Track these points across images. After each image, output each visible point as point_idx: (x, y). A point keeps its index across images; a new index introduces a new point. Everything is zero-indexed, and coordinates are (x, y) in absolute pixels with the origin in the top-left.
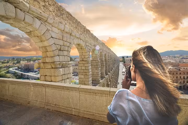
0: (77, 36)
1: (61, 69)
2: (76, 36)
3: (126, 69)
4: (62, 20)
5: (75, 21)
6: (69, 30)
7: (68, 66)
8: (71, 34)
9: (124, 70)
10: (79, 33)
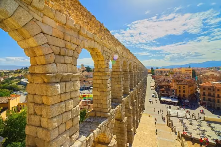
0: (89, 36)
1: (59, 85)
2: (87, 36)
3: (155, 82)
4: (62, 7)
5: (85, 14)
6: (75, 25)
7: (73, 79)
8: (79, 32)
9: (153, 84)
10: (93, 31)
